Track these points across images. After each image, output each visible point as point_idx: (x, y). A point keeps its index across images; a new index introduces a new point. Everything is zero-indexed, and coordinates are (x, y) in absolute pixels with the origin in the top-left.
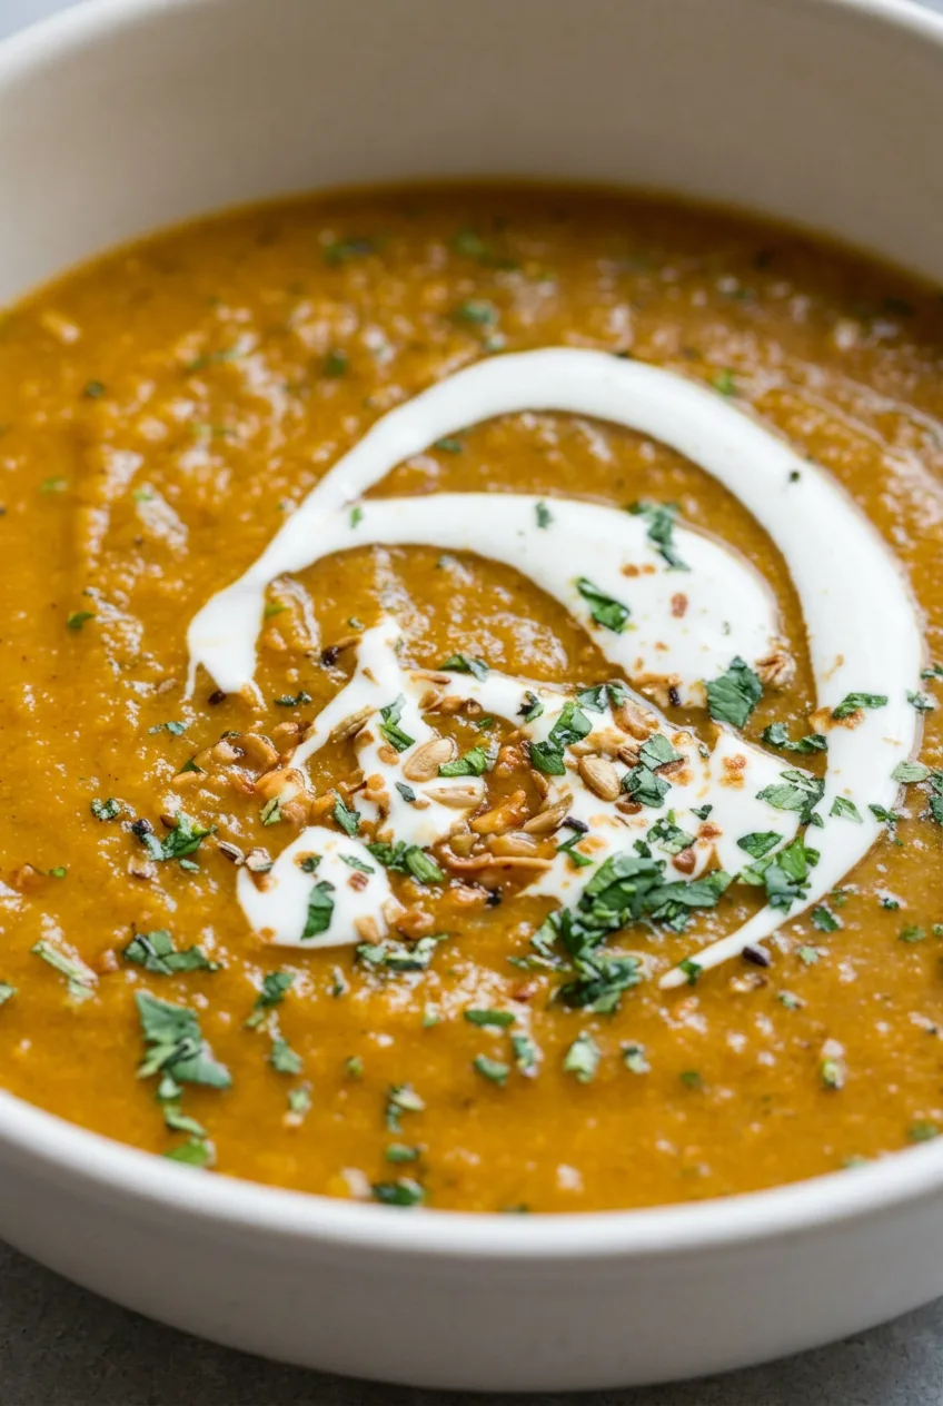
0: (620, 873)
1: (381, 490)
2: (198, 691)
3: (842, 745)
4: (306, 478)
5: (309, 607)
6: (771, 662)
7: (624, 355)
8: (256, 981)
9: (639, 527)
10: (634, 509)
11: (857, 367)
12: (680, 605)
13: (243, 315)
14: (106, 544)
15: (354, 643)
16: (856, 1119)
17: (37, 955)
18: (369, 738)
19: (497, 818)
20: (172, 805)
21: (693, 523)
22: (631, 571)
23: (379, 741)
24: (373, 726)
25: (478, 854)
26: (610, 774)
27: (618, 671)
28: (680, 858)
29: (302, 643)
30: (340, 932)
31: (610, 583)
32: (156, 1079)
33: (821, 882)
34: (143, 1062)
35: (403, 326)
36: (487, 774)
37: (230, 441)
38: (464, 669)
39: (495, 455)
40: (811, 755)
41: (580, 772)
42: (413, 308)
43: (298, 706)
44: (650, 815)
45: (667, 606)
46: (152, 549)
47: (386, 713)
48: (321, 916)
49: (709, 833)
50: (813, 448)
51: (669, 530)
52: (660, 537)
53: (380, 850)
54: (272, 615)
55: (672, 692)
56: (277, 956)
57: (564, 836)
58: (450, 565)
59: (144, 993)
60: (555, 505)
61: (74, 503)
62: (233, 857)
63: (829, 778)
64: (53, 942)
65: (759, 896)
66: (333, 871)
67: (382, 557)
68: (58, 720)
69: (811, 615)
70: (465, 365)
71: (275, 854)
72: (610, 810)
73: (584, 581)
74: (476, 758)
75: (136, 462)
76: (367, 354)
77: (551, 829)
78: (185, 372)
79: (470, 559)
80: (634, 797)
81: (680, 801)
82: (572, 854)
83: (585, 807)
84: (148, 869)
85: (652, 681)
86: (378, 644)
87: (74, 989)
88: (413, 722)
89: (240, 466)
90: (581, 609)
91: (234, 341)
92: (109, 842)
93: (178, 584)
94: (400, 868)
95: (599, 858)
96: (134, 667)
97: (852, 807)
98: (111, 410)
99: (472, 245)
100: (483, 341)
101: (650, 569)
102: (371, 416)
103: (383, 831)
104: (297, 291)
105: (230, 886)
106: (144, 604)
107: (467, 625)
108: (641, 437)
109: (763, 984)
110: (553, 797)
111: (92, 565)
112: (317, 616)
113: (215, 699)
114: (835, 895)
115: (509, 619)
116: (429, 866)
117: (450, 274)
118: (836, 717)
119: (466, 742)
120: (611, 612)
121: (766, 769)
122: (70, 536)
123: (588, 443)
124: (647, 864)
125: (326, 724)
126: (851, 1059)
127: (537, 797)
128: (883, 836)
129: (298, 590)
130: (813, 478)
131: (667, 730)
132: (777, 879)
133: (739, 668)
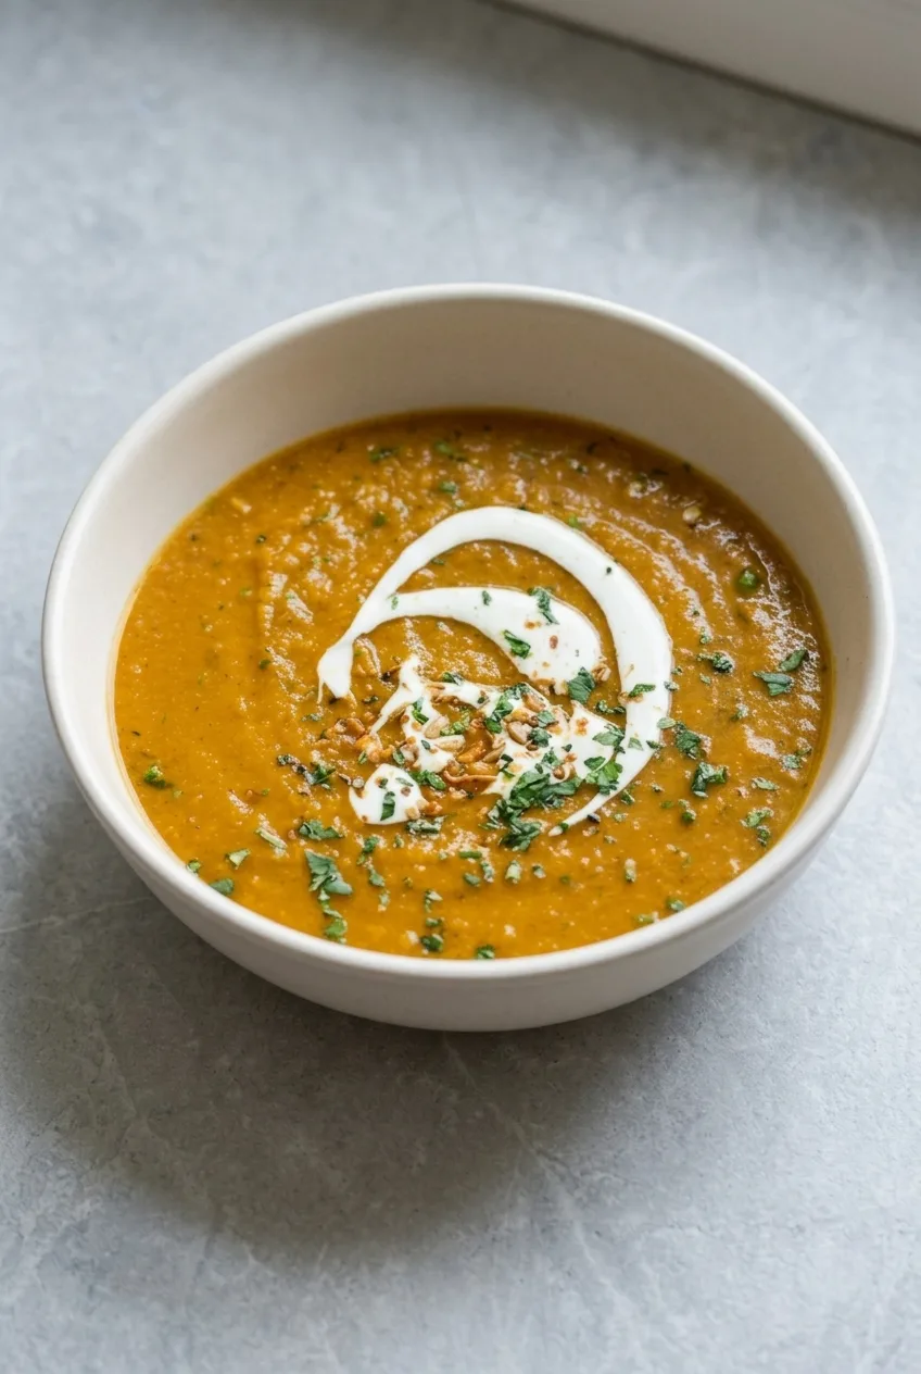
0: (529, 781)
1: (412, 585)
2: (323, 698)
3: (633, 710)
4: (369, 583)
5: (374, 651)
6: (599, 670)
7: (523, 508)
8: (361, 842)
9: (533, 601)
10: (530, 592)
11: (639, 508)
12: (554, 642)
13: (331, 494)
14: (274, 622)
15: (399, 669)
17: (259, 834)
18: (407, 718)
19: (470, 756)
20: (316, 756)
21: (561, 598)
22: (530, 625)
23: (412, 719)
24: (409, 712)
25: (461, 775)
26: (522, 731)
27: (525, 677)
28: (558, 772)
29: (374, 671)
30: (399, 816)
31: (521, 633)
32: (317, 892)
33: (624, 780)
34: (312, 883)
35: (411, 495)
36: (465, 733)
37: (331, 564)
38: (450, 680)
39: (460, 566)
40: (619, 716)
41: (508, 730)
42: (416, 487)
43: (373, 704)
44: (543, 751)
45: (548, 643)
46: (293, 623)
47: (415, 705)
48: (389, 808)
49: (570, 759)
50: (619, 555)
51: (548, 603)
52: (543, 606)
53: (415, 773)
54: (358, 657)
55: (552, 689)
56: (368, 828)
57: (502, 763)
58: (443, 627)
59: (309, 851)
60: (493, 592)
61: (256, 603)
62: (346, 781)
63: (628, 727)
64: (265, 827)
65: (595, 789)
66: (394, 786)
67: (409, 624)
68: (259, 717)
69: (618, 645)
70: (443, 518)
71: (366, 779)
72: (523, 749)
73: (507, 631)
74: (459, 726)
75: (285, 578)
76: (392, 512)
77: (495, 760)
78: (305, 528)
79: (453, 623)
80: (535, 742)
81: (556, 742)
82: (506, 773)
83: (511, 749)
84: (307, 789)
85: (542, 682)
86: (409, 669)
87: (277, 851)
88: (428, 710)
89: (337, 579)
90: (506, 646)
91: (328, 509)
92: (285, 777)
93: (311, 643)
94: (425, 784)
95: (519, 774)
96: (292, 687)
97: (638, 743)
98: (269, 551)
99: (443, 448)
100: (453, 503)
101: (539, 624)
102: (399, 548)
103: (415, 765)
104: (358, 479)
105: (345, 795)
106: (294, 654)
107: (451, 658)
108: (534, 552)
109: (597, 832)
110: (496, 744)
111: (267, 634)
112: (379, 655)
113: (333, 701)
114: (631, 787)
115: (471, 653)
116: (437, 780)
117: (433, 466)
118: (633, 696)
119: (453, 718)
120: (521, 648)
121: (598, 725)
122: (255, 620)
123: (508, 557)
124: (541, 777)
125: (387, 711)
126: (639, 867)
127: (489, 744)
128: (654, 756)
129: (367, 643)
130: (618, 571)
131: (549, 707)
132: (603, 781)
133: (583, 674)
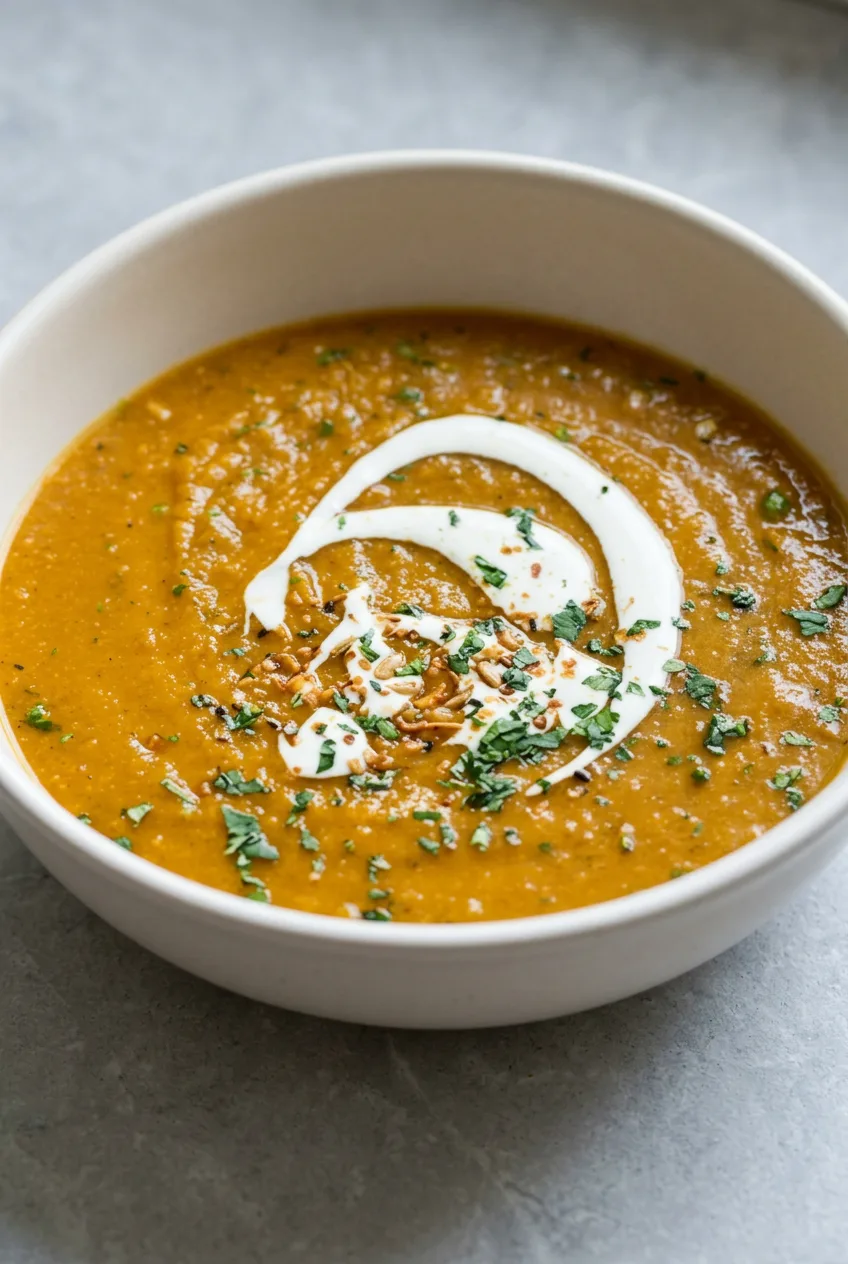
0: (502, 730)
1: (356, 506)
2: (252, 631)
3: (633, 650)
4: (311, 500)
5: (315, 578)
6: (591, 603)
7: (502, 418)
8: (291, 797)
9: (512, 524)
10: (508, 513)
11: (642, 420)
12: (536, 570)
13: (269, 400)
14: (193, 543)
15: (345, 598)
16: (640, 868)
17: (165, 786)
18: (352, 655)
19: (429, 700)
20: (239, 697)
21: (544, 520)
22: (507, 551)
23: (359, 656)
24: (356, 647)
25: (418, 720)
26: (495, 672)
27: (499, 611)
28: (538, 721)
29: (313, 600)
30: (339, 769)
31: (496, 559)
32: (236, 855)
33: (620, 732)
34: (228, 846)
35: (366, 403)
36: (424, 674)
37: (265, 478)
38: (408, 612)
39: (426, 481)
40: (615, 657)
41: (477, 670)
42: (372, 391)
43: (310, 637)
44: (519, 695)
45: (528, 572)
46: (221, 545)
47: (363, 640)
48: (328, 759)
49: (554, 705)
50: (618, 472)
51: (530, 525)
52: (524, 530)
53: (362, 721)
54: (294, 583)
55: (532, 623)
56: (303, 783)
57: (469, 709)
58: (399, 549)
59: (227, 807)
60: (461, 512)
61: (174, 518)
62: (274, 726)
63: (625, 671)
64: (173, 779)
65: (584, 741)
66: (334, 733)
67: (358, 547)
68: (169, 651)
69: (614, 575)
70: (404, 428)
71: (300, 724)
72: (496, 693)
73: (478, 557)
74: (416, 664)
75: (209, 492)
76: (345, 422)
77: (460, 706)
78: (235, 437)
79: (411, 546)
80: (510, 685)
81: (537, 686)
82: (474, 719)
83: (481, 692)
84: (226, 735)
85: (519, 616)
86: (357, 599)
87: (185, 805)
88: (379, 645)
89: (272, 494)
90: (478, 575)
91: (265, 416)
92: (201, 719)
93: (238, 566)
94: (373, 732)
95: (489, 721)
96: (213, 617)
97: (638, 687)
98: (193, 461)
99: (406, 351)
100: (415, 412)
101: (518, 550)
102: (349, 460)
103: (363, 709)
104: (301, 383)
105: (274, 744)
106: (219, 578)
107: (409, 586)
108: (513, 468)
109: (586, 792)
110: (462, 686)
111: (185, 555)
112: (320, 583)
113: (262, 634)
114: (629, 738)
115: (434, 581)
116: (390, 728)
117: (394, 371)
118: (631, 633)
119: (411, 655)
120: (495, 577)
121: (589, 666)
122: (171, 537)
123: (480, 473)
124: (518, 724)
125: (328, 646)
126: (639, 835)
127: (453, 688)
128: (657, 705)
129: (308, 568)
130: (616, 491)
131: (529, 645)
132: (594, 731)
133: (571, 607)
